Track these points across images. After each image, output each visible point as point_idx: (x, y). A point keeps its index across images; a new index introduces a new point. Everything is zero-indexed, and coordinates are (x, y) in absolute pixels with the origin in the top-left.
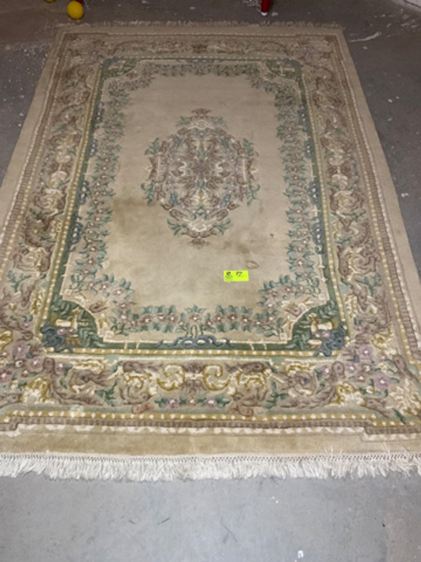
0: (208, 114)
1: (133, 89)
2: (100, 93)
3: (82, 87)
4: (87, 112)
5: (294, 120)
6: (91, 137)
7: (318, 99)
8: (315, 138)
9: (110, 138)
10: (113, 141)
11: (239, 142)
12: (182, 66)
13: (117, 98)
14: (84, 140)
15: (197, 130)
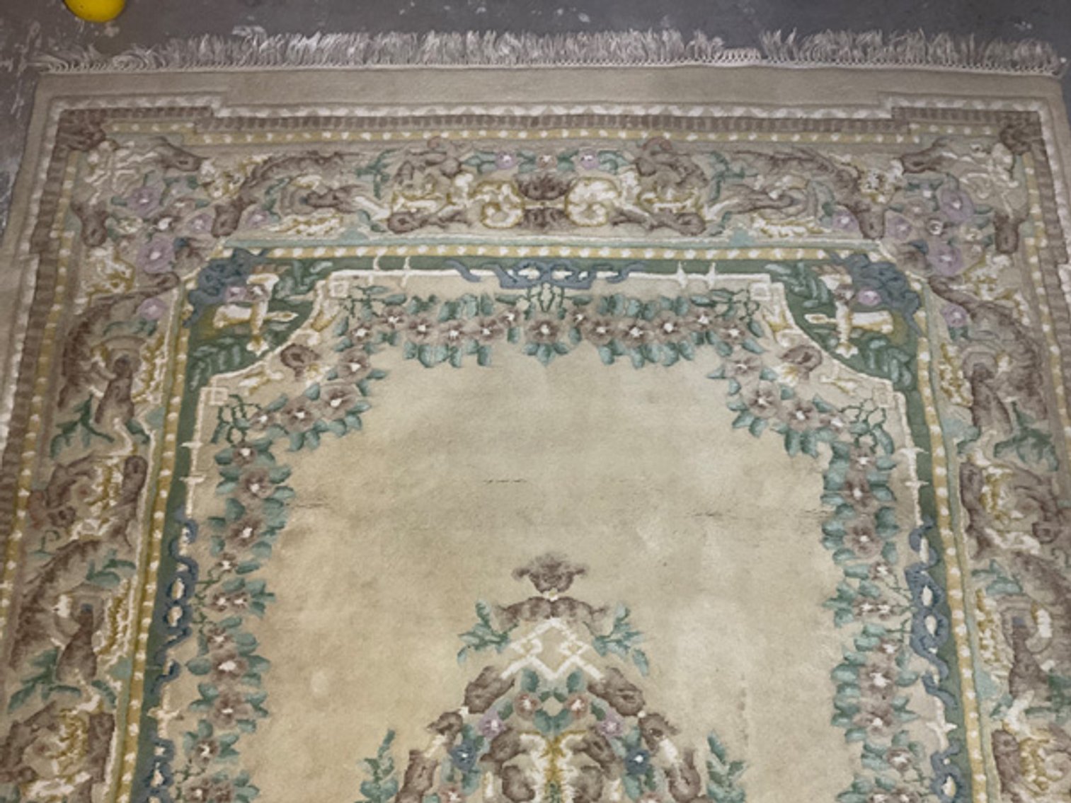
0: (577, 590)
1: (302, 442)
2: (183, 464)
3: (118, 426)
4: (135, 580)
5: (894, 623)
6: (149, 725)
7: (981, 499)
8: (973, 735)
9: (219, 733)
10: (227, 750)
11: (689, 757)
12: (483, 306)
13: (245, 500)
14: (124, 748)
15: (533, 679)
